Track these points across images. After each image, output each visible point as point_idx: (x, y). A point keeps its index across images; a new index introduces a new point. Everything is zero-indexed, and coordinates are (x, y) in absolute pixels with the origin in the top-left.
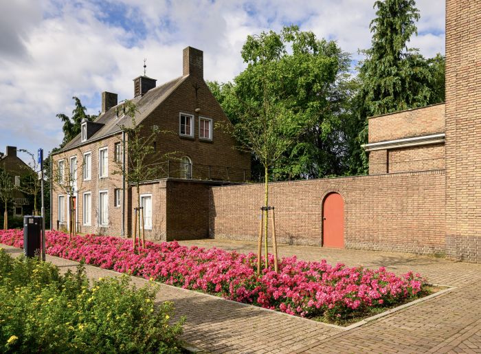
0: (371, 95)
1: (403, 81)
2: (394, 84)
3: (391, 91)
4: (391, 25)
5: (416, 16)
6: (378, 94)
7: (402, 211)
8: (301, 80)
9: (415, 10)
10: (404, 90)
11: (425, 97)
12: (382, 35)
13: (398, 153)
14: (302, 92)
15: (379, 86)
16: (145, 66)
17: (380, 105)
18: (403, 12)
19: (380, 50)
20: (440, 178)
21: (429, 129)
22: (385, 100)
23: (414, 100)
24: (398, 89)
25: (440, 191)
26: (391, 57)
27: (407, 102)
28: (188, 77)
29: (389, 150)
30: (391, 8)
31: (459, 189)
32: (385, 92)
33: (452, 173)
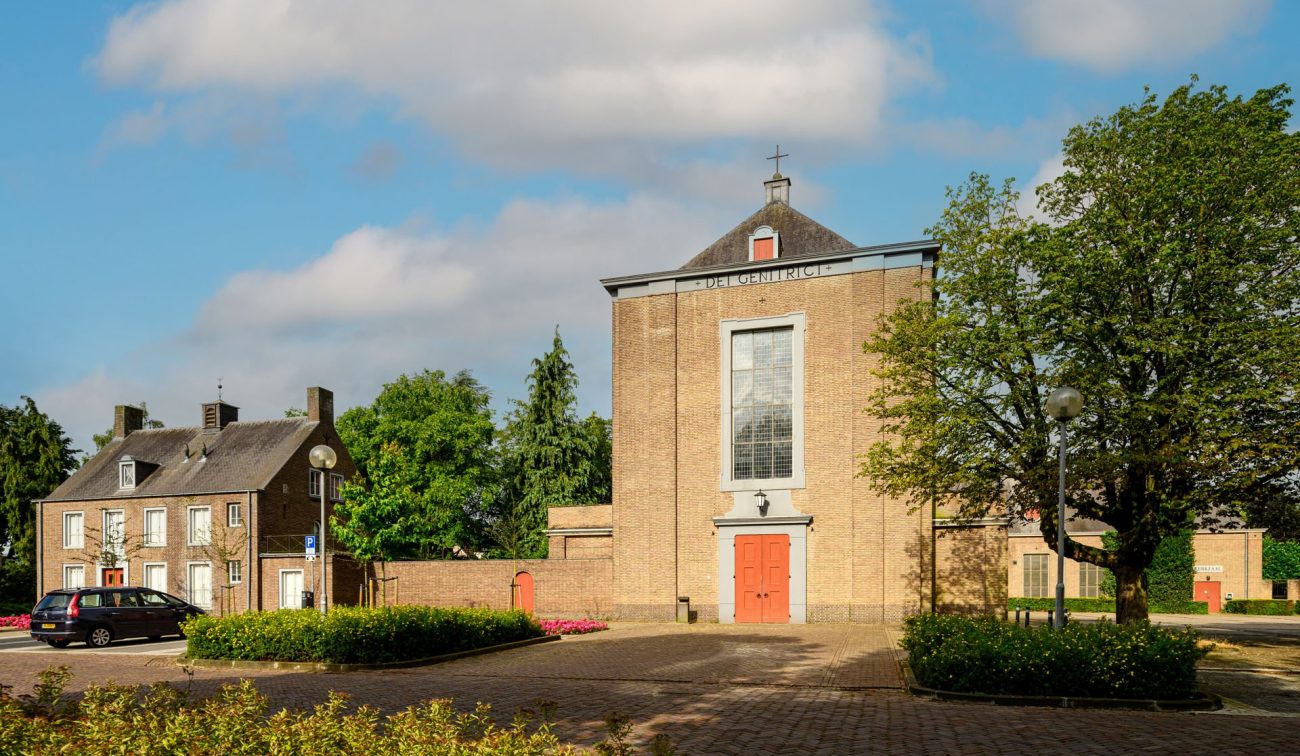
0: (531, 462)
1: (564, 452)
2: (556, 456)
3: (553, 461)
4: (549, 388)
5: (575, 382)
6: (539, 462)
7: (582, 588)
8: (460, 444)
9: (573, 375)
10: (565, 463)
11: (585, 471)
12: (542, 397)
13: (574, 540)
14: (461, 459)
15: (539, 454)
16: (220, 387)
17: (541, 476)
18: (560, 374)
19: (539, 413)
20: (609, 564)
21: (600, 523)
22: (545, 470)
23: (575, 473)
24: (560, 461)
25: (609, 574)
26: (549, 424)
27: (568, 474)
28: (319, 425)
29: (566, 537)
30: (550, 370)
31: (621, 572)
32: (545, 463)
33: (617, 561)
